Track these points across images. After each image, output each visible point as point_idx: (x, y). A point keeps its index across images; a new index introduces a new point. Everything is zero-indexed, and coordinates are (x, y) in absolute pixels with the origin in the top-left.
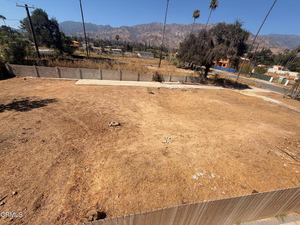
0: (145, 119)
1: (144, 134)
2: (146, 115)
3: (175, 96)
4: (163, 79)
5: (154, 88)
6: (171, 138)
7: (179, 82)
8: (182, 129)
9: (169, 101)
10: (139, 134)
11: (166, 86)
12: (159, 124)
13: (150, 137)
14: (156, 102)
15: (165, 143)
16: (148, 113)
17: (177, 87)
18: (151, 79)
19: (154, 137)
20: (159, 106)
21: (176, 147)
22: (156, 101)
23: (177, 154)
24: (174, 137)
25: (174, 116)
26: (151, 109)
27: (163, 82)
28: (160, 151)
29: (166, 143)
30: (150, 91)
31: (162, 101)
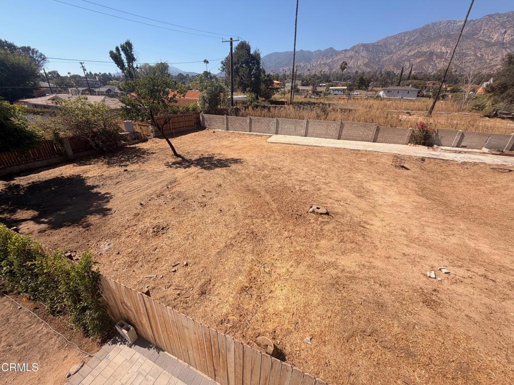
0: (381, 216)
1: (377, 243)
2: (383, 208)
3: (470, 180)
4: (438, 140)
5: (410, 157)
6: (452, 272)
7: (485, 150)
8: (487, 261)
9: (447, 190)
10: (366, 240)
11: (444, 156)
12: (416, 233)
13: (392, 253)
14: (410, 187)
15: (432, 280)
16: (390, 206)
17: (478, 161)
18: (406, 139)
19: (400, 257)
20: (419, 195)
21: (467, 299)
22: (410, 185)
23: (467, 316)
24: (461, 272)
25: (462, 226)
26: (396, 199)
27: (435, 146)
28: (415, 291)
29: (434, 280)
30: (400, 163)
31: (428, 186)
